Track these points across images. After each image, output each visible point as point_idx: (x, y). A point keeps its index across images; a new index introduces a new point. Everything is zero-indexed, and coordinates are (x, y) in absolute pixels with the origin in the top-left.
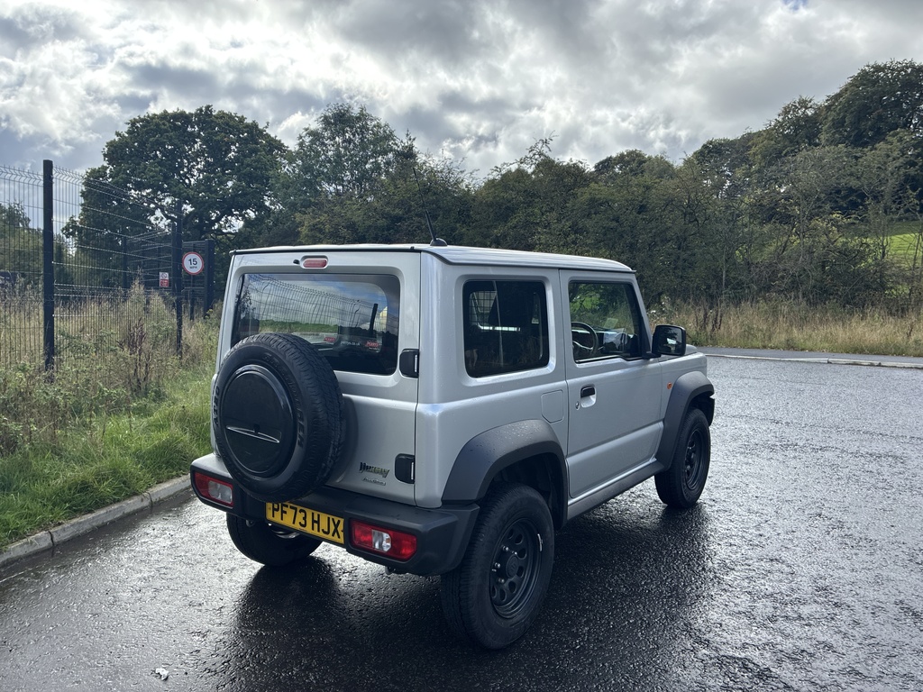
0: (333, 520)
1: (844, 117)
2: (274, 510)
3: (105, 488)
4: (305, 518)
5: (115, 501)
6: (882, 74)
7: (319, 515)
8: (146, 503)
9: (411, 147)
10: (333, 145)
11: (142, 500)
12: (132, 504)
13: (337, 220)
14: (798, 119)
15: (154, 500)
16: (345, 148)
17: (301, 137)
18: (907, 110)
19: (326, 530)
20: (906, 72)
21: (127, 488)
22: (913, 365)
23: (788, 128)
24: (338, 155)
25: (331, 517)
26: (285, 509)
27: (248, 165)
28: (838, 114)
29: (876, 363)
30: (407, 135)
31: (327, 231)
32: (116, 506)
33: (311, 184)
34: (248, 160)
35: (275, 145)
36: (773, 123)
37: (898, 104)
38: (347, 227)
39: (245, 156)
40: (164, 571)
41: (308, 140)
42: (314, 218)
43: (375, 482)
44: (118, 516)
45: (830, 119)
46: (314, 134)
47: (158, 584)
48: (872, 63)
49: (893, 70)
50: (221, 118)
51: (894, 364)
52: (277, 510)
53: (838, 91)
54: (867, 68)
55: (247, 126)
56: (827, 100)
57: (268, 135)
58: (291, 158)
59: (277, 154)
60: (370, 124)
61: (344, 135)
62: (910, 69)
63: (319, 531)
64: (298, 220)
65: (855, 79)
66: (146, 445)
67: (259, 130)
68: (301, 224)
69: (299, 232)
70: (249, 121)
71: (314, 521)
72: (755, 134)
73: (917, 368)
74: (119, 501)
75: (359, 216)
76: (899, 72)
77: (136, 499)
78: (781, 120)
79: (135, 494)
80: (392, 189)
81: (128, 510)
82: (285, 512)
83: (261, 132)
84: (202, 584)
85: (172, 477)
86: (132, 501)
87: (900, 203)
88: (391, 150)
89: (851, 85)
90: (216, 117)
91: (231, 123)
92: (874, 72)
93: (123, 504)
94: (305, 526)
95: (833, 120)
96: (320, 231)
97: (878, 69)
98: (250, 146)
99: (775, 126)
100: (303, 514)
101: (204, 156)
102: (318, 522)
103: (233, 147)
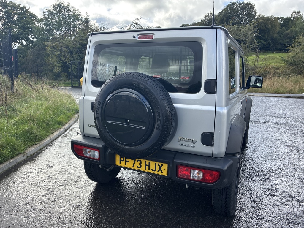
0: (158, 164)
1: (223, 19)
2: (121, 160)
3: (6, 152)
4: (140, 164)
5: (12, 158)
6: (235, 5)
7: (149, 163)
8: (25, 157)
9: (88, 19)
10: (57, 16)
11: (24, 156)
12: (20, 158)
13: (62, 45)
14: (210, 19)
15: (28, 155)
16: (62, 18)
17: (44, 13)
18: (242, 18)
19: (154, 169)
20: (242, 5)
21: (16, 152)
22: (263, 95)
23: (207, 22)
24: (60, 20)
25: (157, 163)
26: (127, 160)
27: (23, 23)
28: (222, 18)
29: (252, 95)
30: (86, 14)
31: (58, 49)
32: (13, 160)
33: (49, 31)
34: (22, 21)
35: (32, 16)
36: (202, 20)
37: (239, 15)
38: (66, 48)
39: (21, 19)
40: (51, 190)
41: (47, 13)
42: (52, 44)
43: (188, 146)
44: (14, 164)
45: (219, 19)
46: (49, 11)
47: (52, 197)
48: (232, 2)
49: (238, 4)
50: (11, 4)
51: (257, 95)
52: (123, 160)
53: (222, 10)
54: (230, 3)
55: (21, 8)
56: (218, 13)
57: (30, 12)
58: (40, 21)
59: (34, 19)
60: (72, 10)
61: (61, 13)
62: (243, 4)
63: (149, 170)
64: (46, 44)
65: (227, 7)
66: (19, 132)
67: (26, 10)
68: (47, 46)
69: (46, 49)
70: (22, 6)
71: (146, 165)
72: (197, 23)
73: (264, 96)
74: (13, 157)
75: (70, 44)
76: (240, 5)
77: (21, 156)
78: (205, 19)
79: (20, 153)
80: (82, 34)
81: (18, 161)
82: (128, 162)
83: (27, 10)
84: (74, 195)
85: (33, 145)
86: (19, 157)
87: (252, 45)
88: (80, 19)
89: (226, 8)
90: (9, 4)
91: (15, 6)
92: (232, 5)
93: (16, 159)
94: (140, 167)
95: (220, 20)
96: (55, 49)
97: (234, 4)
98: (23, 15)
99: (203, 21)
100: (139, 162)
101: (4, 19)
102: (149, 166)
103: (16, 16)
